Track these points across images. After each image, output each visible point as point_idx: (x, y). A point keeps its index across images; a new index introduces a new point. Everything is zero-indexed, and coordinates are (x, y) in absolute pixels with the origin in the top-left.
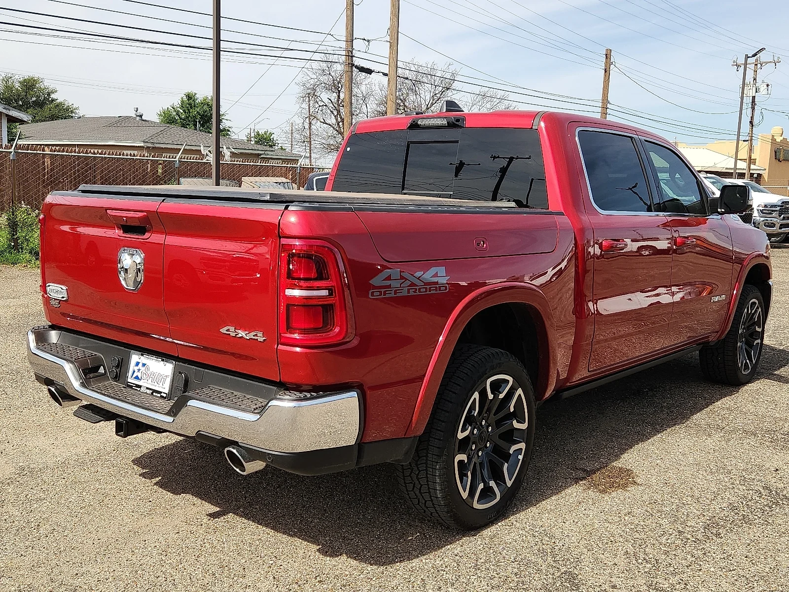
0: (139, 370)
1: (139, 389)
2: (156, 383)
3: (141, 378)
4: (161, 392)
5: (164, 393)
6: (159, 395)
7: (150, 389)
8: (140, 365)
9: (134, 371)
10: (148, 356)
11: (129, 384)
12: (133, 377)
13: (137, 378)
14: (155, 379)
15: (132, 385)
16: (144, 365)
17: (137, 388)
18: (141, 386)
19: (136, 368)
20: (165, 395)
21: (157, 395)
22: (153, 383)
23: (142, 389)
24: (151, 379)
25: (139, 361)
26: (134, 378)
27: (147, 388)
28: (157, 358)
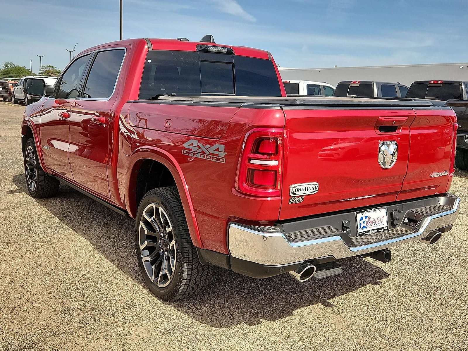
0: (364, 222)
1: (368, 233)
2: (377, 224)
3: (367, 225)
4: (384, 228)
5: (385, 227)
6: (383, 230)
7: (376, 229)
8: (364, 218)
9: (361, 224)
10: (368, 211)
11: (360, 234)
12: (361, 227)
13: (364, 227)
14: (376, 222)
15: (363, 233)
16: (366, 217)
17: (367, 234)
18: (369, 231)
19: (361, 222)
20: (386, 228)
21: (381, 230)
22: (376, 225)
23: (370, 232)
24: (373, 223)
25: (362, 216)
26: (363, 228)
27: (374, 230)
28: (375, 209)
